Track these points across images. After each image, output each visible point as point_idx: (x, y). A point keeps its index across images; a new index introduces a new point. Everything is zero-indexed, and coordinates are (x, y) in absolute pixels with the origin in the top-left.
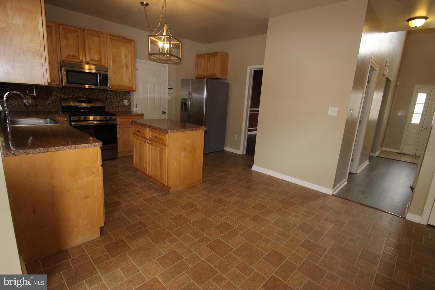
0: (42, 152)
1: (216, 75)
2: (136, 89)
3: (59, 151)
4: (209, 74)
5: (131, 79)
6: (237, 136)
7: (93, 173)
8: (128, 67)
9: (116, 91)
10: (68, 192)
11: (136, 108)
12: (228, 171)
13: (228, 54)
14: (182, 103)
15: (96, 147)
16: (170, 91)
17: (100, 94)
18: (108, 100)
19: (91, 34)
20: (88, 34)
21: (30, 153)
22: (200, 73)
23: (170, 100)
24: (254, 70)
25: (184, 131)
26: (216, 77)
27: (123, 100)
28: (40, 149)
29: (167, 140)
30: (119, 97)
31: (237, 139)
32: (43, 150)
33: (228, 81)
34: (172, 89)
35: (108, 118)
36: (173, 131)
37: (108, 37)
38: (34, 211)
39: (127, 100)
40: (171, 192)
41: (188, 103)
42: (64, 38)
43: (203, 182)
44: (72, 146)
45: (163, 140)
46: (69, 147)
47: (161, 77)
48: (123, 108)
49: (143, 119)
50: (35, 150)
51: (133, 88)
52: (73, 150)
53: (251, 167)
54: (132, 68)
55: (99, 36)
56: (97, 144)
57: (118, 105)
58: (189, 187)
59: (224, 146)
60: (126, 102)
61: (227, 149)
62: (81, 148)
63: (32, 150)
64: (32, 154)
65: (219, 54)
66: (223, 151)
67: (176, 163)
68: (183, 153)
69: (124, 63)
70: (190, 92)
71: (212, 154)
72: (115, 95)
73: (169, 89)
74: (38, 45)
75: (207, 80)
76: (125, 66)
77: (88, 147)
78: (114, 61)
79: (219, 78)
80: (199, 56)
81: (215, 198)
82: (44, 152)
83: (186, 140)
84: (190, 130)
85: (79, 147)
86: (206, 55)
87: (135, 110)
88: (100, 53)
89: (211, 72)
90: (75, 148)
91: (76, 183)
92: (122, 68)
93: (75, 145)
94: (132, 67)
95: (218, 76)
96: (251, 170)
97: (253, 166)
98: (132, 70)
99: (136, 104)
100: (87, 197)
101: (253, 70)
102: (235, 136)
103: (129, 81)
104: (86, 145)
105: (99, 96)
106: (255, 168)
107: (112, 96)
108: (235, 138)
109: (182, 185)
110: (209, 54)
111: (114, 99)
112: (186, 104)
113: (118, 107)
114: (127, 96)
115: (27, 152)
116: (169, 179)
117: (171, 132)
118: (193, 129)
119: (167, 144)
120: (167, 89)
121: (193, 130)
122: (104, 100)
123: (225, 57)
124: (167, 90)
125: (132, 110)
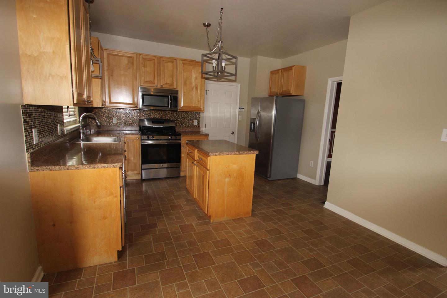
0: (63, 169)
1: (290, 91)
2: (204, 110)
3: (79, 169)
4: (282, 90)
5: (200, 99)
6: (313, 162)
7: (112, 194)
8: (198, 89)
9: (187, 112)
10: (87, 210)
11: (205, 128)
12: (291, 205)
13: (306, 67)
14: (251, 123)
15: (115, 167)
16: (240, 111)
17: (173, 115)
18: (179, 121)
19: (166, 61)
20: (163, 60)
21: (51, 170)
22: (274, 91)
23: (241, 120)
24: (338, 83)
25: (228, 154)
26: (290, 94)
27: (193, 121)
28: (61, 167)
29: (209, 163)
30: (189, 118)
31: (312, 166)
32: (64, 167)
33: (303, 98)
34: (244, 108)
35: (174, 137)
36: (215, 154)
37: (181, 62)
38: (54, 225)
39: (197, 121)
40: (211, 222)
41: (257, 122)
42: (143, 67)
43: (253, 215)
44: (92, 165)
45: (205, 162)
46: (89, 166)
47: (232, 97)
48: (192, 128)
49: (208, 139)
50: (56, 167)
51: (201, 109)
52: (92, 169)
53: (324, 203)
54: (201, 90)
55: (173, 62)
56: (116, 164)
57: (188, 125)
58: (233, 219)
59: (297, 173)
60: (196, 123)
61: (300, 176)
62: (100, 168)
63: (53, 167)
64: (54, 170)
65: (294, 68)
66: (295, 179)
67: (218, 190)
68: (227, 180)
69: (194, 84)
70: (259, 111)
71: (279, 182)
72: (186, 116)
73: (239, 108)
74: (65, 69)
75: (277, 97)
76: (195, 88)
77: (107, 167)
78: (185, 83)
79: (292, 94)
80: (273, 73)
81: (258, 238)
82: (65, 170)
83: (231, 165)
84: (236, 154)
85: (98, 166)
86: (281, 70)
87: (203, 130)
88: (172, 77)
89: (284, 89)
90: (95, 168)
91: (95, 202)
92: (192, 89)
93: (94, 165)
94: (201, 88)
95: (293, 92)
96: (323, 208)
97: (326, 203)
98: (201, 92)
99: (206, 124)
100: (105, 218)
101: (335, 83)
102: (311, 162)
103: (198, 102)
104: (105, 165)
105: (171, 116)
106: (328, 205)
107: (183, 117)
108: (311, 164)
109: (225, 216)
110: (284, 69)
111: (185, 119)
112: (254, 124)
113: (188, 127)
114: (197, 117)
115: (50, 169)
116: (209, 207)
117: (212, 155)
118: (241, 152)
119: (208, 168)
120: (238, 108)
121: (240, 154)
122: (175, 121)
123: (302, 70)
124: (238, 110)
125: (201, 129)
